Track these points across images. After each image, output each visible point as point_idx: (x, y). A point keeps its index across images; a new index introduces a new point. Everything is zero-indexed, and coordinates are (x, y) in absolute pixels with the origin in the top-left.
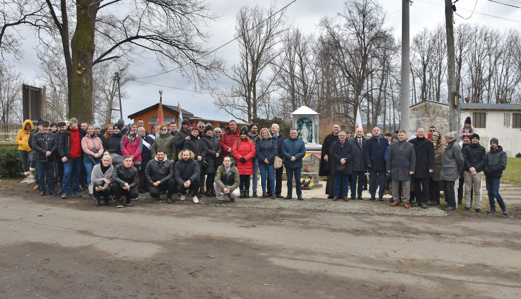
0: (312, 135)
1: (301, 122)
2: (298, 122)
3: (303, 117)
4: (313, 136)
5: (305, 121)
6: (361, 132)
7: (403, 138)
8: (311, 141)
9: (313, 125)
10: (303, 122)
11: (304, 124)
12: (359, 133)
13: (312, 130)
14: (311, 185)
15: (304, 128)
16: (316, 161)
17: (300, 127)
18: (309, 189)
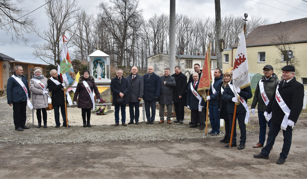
0: (104, 72)
1: (96, 62)
2: (94, 62)
3: (97, 59)
4: (106, 73)
5: (99, 61)
6: (135, 70)
7: (168, 74)
8: (104, 77)
9: (106, 65)
10: (98, 63)
11: (99, 64)
12: (135, 71)
13: (104, 68)
14: (105, 111)
15: (99, 66)
16: (109, 92)
17: (95, 66)
18: (104, 114)
